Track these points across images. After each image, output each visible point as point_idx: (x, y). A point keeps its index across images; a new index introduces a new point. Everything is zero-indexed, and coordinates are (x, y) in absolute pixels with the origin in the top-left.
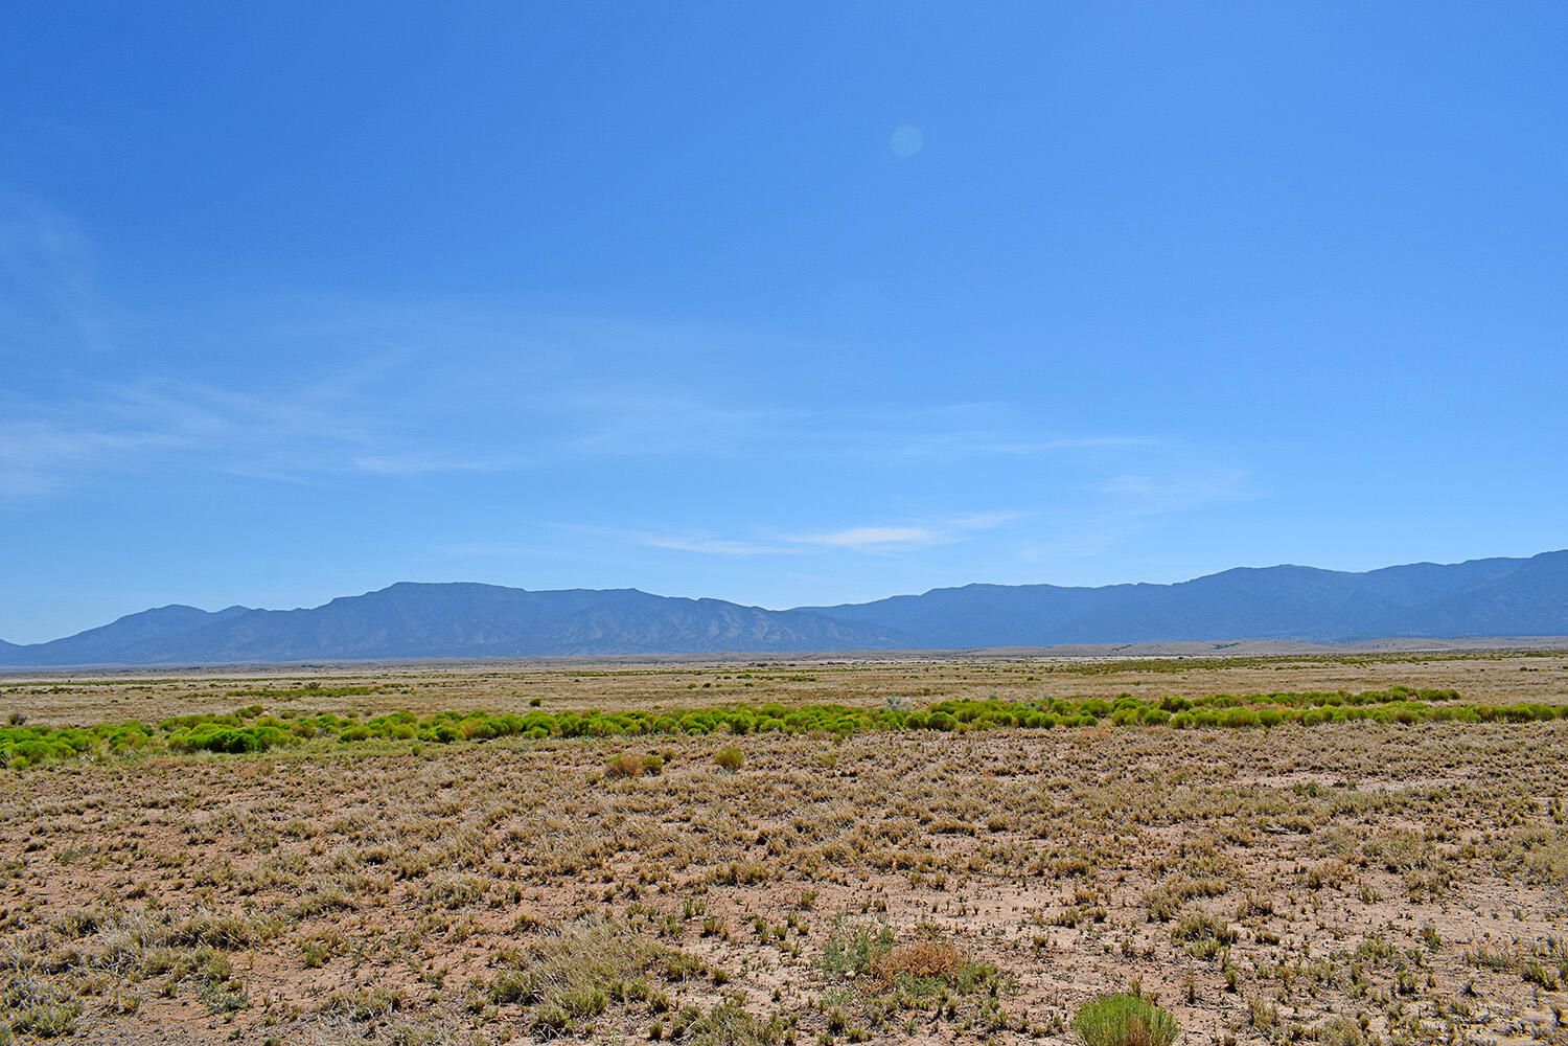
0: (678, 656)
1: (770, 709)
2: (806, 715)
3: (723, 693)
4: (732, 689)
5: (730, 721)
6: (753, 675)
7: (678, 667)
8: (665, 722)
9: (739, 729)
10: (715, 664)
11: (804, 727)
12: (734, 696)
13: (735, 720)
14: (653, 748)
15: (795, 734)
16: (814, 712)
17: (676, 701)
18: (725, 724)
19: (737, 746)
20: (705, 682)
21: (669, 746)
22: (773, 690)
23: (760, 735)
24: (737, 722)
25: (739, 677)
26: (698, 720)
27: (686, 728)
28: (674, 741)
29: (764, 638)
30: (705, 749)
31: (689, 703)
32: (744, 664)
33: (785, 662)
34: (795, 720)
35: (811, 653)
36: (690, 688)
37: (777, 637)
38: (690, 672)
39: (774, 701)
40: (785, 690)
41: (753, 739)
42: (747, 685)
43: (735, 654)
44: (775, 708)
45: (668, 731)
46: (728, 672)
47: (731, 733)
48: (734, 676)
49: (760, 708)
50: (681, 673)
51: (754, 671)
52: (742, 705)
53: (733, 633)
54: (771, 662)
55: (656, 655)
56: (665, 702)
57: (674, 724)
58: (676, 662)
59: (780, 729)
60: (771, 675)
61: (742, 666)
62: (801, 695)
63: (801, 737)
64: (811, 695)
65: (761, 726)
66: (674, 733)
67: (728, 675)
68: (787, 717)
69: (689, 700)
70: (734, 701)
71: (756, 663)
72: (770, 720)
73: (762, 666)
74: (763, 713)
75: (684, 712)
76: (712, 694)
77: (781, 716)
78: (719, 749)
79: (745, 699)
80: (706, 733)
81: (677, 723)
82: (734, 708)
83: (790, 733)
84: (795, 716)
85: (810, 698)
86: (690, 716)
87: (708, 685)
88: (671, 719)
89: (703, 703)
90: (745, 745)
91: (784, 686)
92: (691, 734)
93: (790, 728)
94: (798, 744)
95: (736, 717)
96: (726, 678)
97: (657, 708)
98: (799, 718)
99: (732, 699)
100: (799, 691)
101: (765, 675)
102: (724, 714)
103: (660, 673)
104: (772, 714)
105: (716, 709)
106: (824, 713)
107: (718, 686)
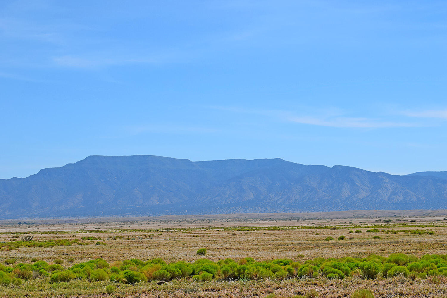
0: (316, 214)
1: (395, 258)
2: (426, 262)
3: (355, 244)
4: (362, 241)
5: (362, 268)
6: (380, 229)
7: (317, 223)
8: (308, 268)
9: (370, 274)
10: (348, 220)
11: (425, 273)
12: (365, 247)
13: (366, 267)
14: (299, 290)
15: (418, 279)
16: (434, 260)
17: (316, 251)
18: (358, 270)
19: (369, 288)
20: (340, 236)
21: (312, 288)
22: (398, 242)
23: (388, 280)
24: (368, 269)
25: (368, 231)
26: (335, 267)
27: (325, 273)
28: (316, 284)
29: (389, 199)
30: (342, 290)
31: (327, 252)
32: (371, 220)
33: (406, 219)
34: (418, 267)
35: (430, 211)
36: (327, 240)
37: (400, 198)
38: (326, 227)
39: (399, 252)
40: (408, 242)
41: (381, 282)
42: (375, 238)
43: (364, 212)
44: (400, 257)
45: (310, 275)
46: (359, 227)
47: (363, 278)
48: (364, 231)
49: (387, 257)
50: (319, 228)
51: (381, 226)
52: (372, 254)
53: (363, 194)
54: (395, 219)
55: (298, 213)
56: (307, 252)
57: (315, 270)
58: (315, 219)
59: (405, 275)
60: (395, 230)
61: (371, 222)
62: (422, 246)
63: (423, 281)
64: (430, 246)
65: (389, 272)
66: (316, 277)
67: (359, 229)
68: (410, 265)
69: (327, 250)
70: (364, 251)
71: (383, 219)
72: (396, 267)
73: (387, 222)
74: (390, 261)
75: (323, 260)
76: (346, 245)
77: (405, 264)
78: (354, 290)
79: (374, 249)
80: (342, 277)
81: (318, 269)
82: (365, 257)
83: (413, 278)
84: (417, 263)
85: (430, 249)
86: (329, 263)
87: (342, 238)
88: (313, 266)
89: (339, 253)
90: (375, 288)
91: (407, 238)
92: (330, 278)
93: (413, 273)
94: (421, 287)
95: (367, 264)
96: (357, 232)
97: (300, 256)
98: (421, 265)
99: (363, 250)
100: (420, 243)
101: (391, 229)
102: (357, 262)
103: (302, 228)
104: (397, 262)
105: (350, 258)
106: (442, 261)
107: (350, 239)
